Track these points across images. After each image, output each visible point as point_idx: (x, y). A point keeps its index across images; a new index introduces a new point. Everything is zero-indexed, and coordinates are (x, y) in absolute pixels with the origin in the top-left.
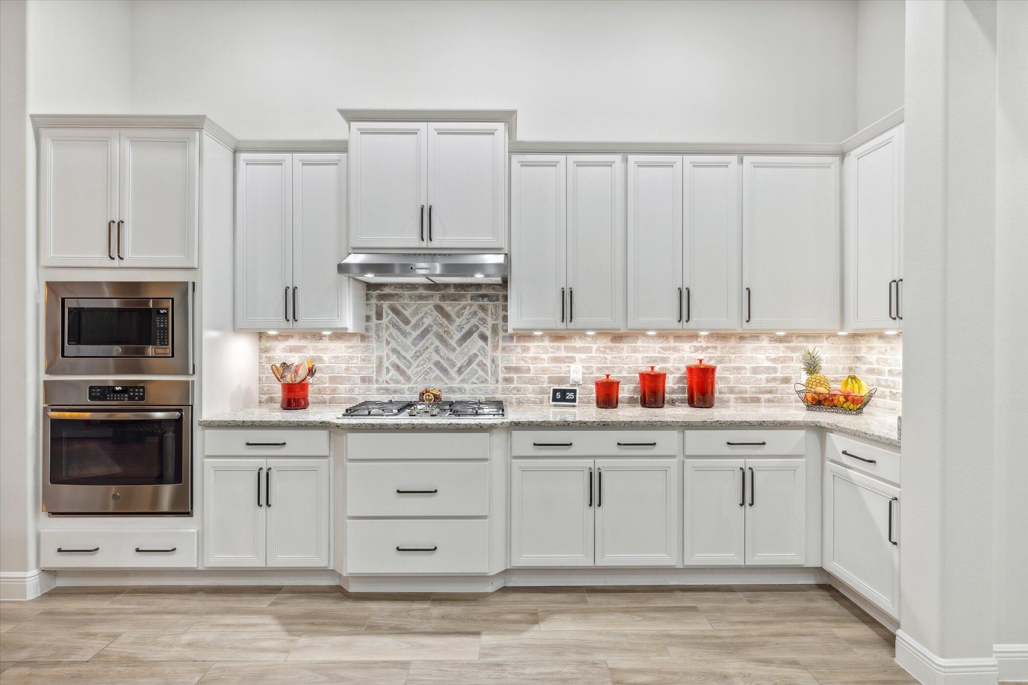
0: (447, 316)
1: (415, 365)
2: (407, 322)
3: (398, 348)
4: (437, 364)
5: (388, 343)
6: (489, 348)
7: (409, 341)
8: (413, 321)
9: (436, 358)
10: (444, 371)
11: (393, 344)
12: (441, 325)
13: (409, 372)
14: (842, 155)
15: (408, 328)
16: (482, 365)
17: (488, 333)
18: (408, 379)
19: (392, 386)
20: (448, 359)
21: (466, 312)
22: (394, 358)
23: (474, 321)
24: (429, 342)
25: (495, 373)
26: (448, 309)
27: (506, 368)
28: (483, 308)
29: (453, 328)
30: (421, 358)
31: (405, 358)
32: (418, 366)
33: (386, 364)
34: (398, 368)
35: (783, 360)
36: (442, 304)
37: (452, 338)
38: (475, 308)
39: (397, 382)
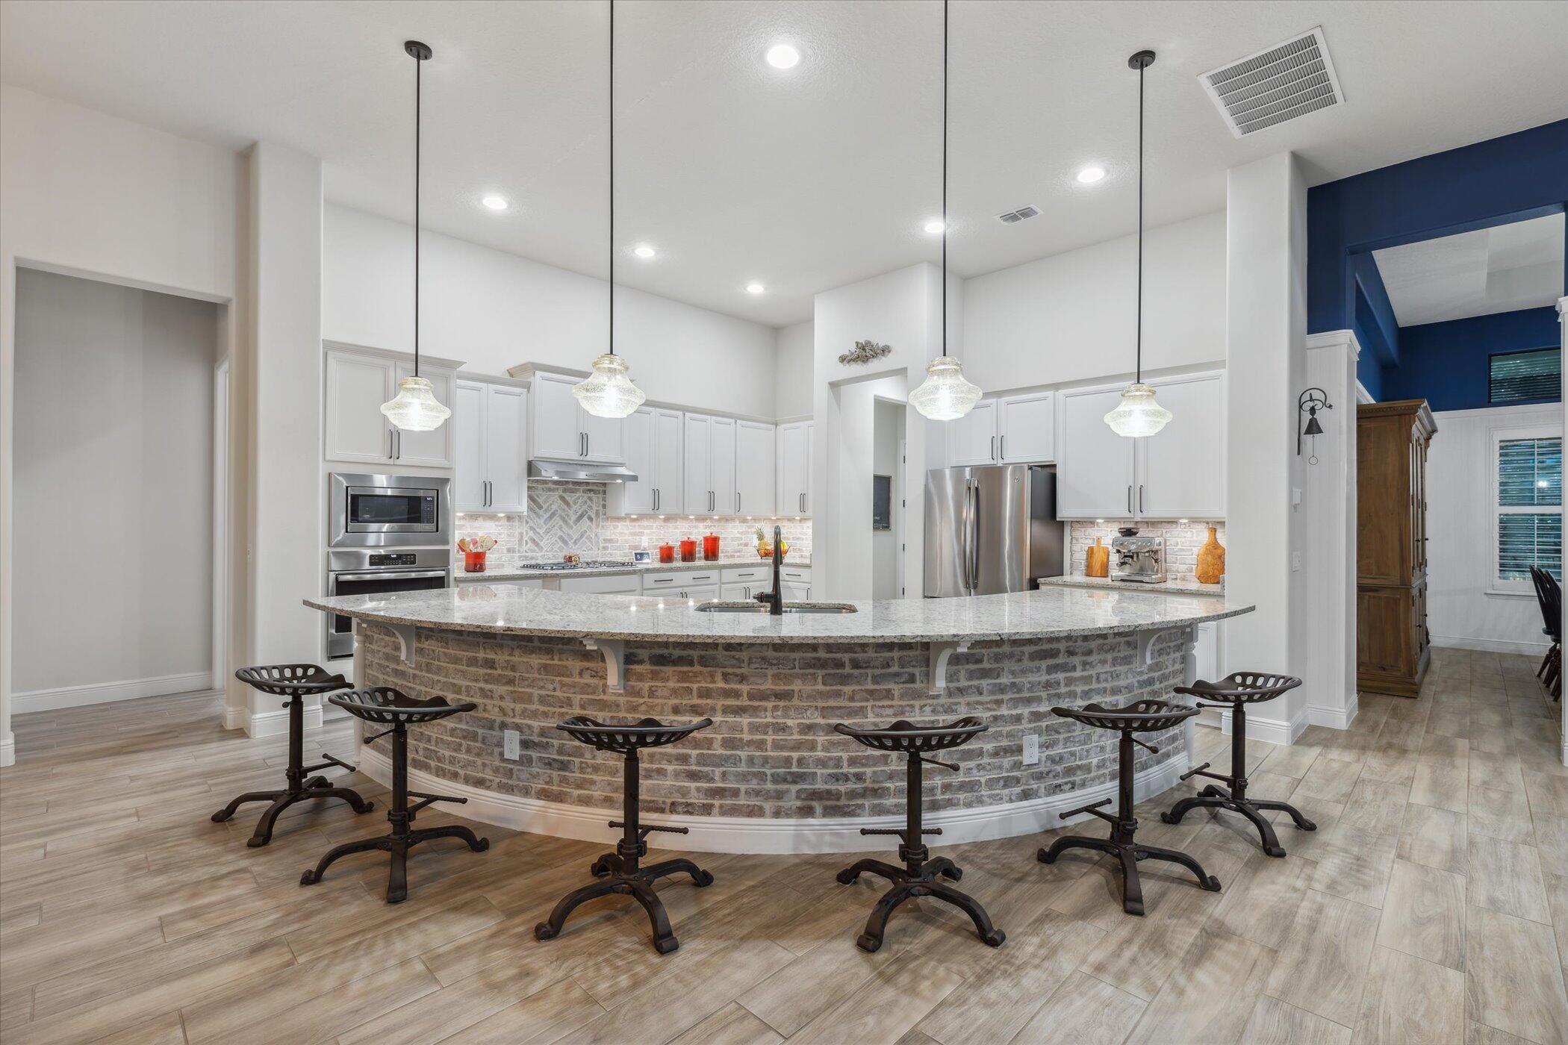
0: (567, 504)
1: (546, 538)
2: (541, 508)
3: (535, 527)
4: (561, 538)
5: (527, 523)
6: (593, 526)
7: (542, 521)
8: (545, 507)
9: (560, 533)
10: (565, 542)
11: (531, 523)
12: (564, 510)
13: (542, 544)
14: (776, 425)
15: (541, 512)
16: (589, 538)
17: (593, 516)
18: (541, 549)
19: (530, 554)
20: (568, 535)
21: (580, 501)
22: (531, 533)
23: (585, 507)
24: (556, 522)
25: (597, 543)
26: (567, 498)
27: (604, 540)
28: (590, 499)
29: (571, 512)
30: (549, 534)
31: (539, 533)
32: (548, 540)
33: (525, 538)
34: (533, 541)
35: (746, 533)
36: (564, 495)
37: (570, 519)
38: (585, 498)
39: (533, 551)
